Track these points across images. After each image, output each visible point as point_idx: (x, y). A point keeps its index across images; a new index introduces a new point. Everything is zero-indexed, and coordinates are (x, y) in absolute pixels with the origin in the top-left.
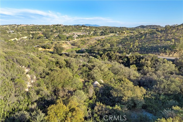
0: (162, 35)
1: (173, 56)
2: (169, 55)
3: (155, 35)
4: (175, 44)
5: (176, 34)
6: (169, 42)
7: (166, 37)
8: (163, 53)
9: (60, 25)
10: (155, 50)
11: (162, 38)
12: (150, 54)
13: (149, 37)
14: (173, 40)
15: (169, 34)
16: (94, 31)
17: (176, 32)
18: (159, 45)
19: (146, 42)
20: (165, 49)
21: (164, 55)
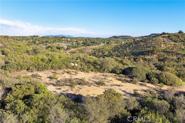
0: (143, 44)
1: (153, 57)
2: (151, 56)
3: (139, 44)
4: (153, 49)
5: (153, 43)
6: (149, 48)
7: (146, 46)
8: (147, 55)
9: (37, 36)
10: (142, 53)
11: (145, 46)
12: (140, 56)
13: (135, 46)
14: (152, 47)
15: (148, 44)
16: (76, 42)
17: (152, 42)
18: (143, 50)
19: (134, 49)
20: (148, 53)
21: (148, 56)
